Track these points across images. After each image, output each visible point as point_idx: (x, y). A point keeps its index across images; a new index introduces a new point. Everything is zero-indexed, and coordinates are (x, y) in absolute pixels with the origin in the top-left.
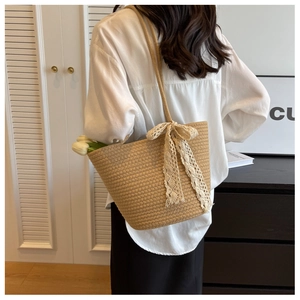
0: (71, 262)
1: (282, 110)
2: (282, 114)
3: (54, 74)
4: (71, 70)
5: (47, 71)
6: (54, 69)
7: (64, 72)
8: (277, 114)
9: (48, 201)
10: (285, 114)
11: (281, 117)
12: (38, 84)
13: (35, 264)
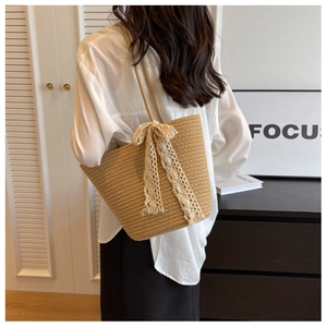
0: (72, 292)
1: (296, 128)
2: (296, 132)
3: (49, 92)
4: (67, 87)
5: (42, 88)
6: (50, 86)
7: (60, 89)
8: (291, 132)
9: (46, 226)
10: (299, 132)
11: (295, 136)
12: (33, 103)
13: (34, 294)
